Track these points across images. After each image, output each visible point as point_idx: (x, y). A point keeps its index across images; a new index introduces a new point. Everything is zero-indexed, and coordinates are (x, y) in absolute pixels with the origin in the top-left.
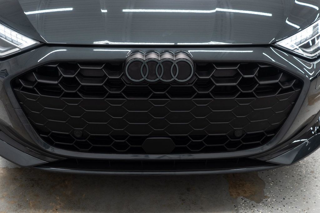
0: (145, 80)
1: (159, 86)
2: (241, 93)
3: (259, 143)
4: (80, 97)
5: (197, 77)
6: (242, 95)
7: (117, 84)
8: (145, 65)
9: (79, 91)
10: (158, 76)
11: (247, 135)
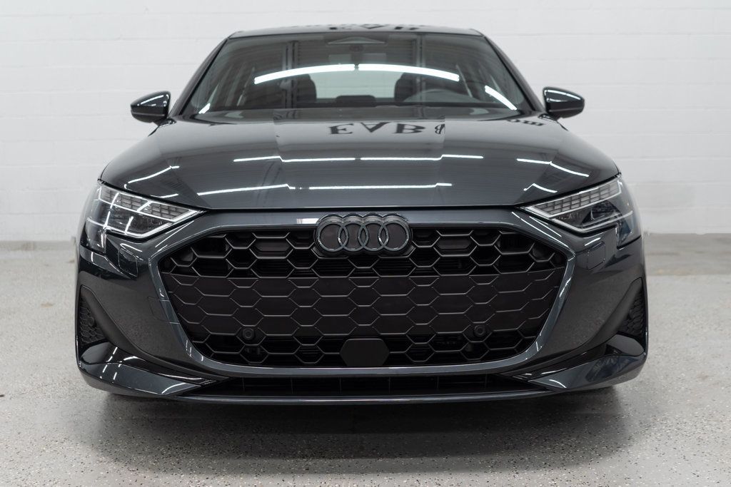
0: (343, 249)
1: (363, 257)
2: (478, 267)
3: (513, 350)
4: (255, 276)
5: (415, 246)
6: (479, 270)
7: (305, 257)
8: (343, 230)
9: (253, 267)
10: (362, 244)
11: (494, 333)
